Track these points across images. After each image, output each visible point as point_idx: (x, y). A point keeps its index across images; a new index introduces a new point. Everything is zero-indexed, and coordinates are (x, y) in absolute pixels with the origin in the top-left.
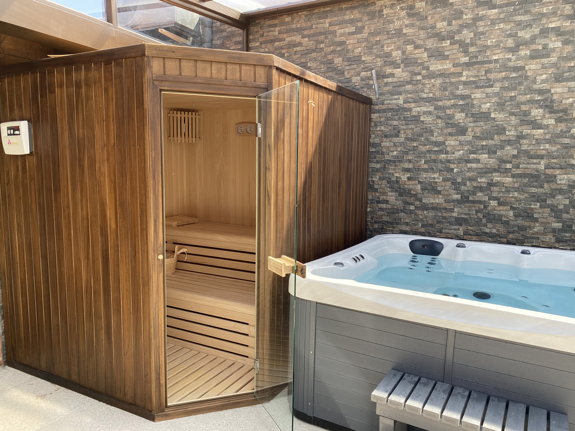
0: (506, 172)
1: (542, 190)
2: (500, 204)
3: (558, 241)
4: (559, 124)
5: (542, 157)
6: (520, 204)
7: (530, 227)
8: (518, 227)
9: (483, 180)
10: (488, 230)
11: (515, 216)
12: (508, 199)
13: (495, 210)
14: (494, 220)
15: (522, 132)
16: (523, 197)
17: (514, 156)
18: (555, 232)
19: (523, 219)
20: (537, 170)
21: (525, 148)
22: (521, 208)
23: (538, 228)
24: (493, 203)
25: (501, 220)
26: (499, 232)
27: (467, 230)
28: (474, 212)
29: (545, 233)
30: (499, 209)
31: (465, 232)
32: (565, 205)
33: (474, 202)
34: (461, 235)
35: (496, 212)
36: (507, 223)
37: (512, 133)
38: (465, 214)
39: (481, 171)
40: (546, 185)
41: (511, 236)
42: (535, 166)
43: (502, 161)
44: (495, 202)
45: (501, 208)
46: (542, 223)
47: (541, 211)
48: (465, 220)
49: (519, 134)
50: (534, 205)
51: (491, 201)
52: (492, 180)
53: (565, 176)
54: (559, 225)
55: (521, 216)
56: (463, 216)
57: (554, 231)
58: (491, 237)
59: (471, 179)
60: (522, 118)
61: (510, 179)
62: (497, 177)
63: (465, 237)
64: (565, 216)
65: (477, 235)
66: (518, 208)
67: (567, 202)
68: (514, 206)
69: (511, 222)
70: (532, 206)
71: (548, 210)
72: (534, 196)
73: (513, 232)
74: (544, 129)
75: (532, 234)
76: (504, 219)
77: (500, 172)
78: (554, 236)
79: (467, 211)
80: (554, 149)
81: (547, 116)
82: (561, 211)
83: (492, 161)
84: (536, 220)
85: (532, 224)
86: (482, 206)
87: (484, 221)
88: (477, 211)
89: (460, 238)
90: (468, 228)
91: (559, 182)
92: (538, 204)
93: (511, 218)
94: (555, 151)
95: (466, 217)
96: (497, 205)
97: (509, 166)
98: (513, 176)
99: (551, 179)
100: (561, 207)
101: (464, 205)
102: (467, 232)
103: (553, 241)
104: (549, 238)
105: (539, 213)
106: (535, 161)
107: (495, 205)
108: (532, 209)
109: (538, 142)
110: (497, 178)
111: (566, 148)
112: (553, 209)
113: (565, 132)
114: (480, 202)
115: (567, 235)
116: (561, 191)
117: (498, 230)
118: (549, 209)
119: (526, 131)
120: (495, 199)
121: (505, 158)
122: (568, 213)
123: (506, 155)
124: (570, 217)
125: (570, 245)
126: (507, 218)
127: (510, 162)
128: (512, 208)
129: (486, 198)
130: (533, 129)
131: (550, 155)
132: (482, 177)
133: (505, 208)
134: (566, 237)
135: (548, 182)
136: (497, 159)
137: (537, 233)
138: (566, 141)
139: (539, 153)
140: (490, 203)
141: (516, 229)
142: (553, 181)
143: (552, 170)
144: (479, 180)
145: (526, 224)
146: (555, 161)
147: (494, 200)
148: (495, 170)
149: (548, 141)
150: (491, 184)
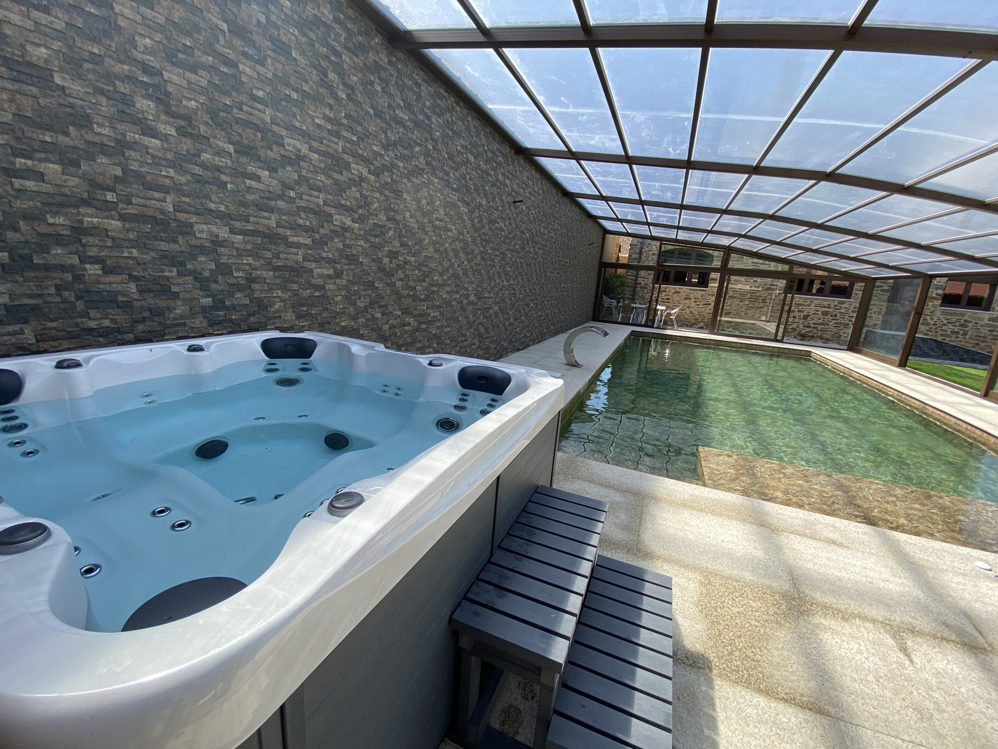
0: (108, 209)
1: (175, 247)
2: (107, 271)
3: (212, 324)
4: (184, 140)
5: (166, 190)
6: (144, 270)
7: (169, 309)
8: (150, 310)
9: (61, 220)
10: (93, 324)
11: (141, 291)
12: (121, 261)
13: (99, 283)
14: (102, 301)
15: (124, 135)
16: (149, 258)
17: (117, 179)
18: (205, 312)
19: (156, 296)
20: (162, 212)
21: (134, 166)
22: (148, 276)
23: (180, 309)
24: (93, 270)
25: (116, 301)
26: (116, 323)
27: (43, 329)
28: (53, 290)
29: (192, 316)
30: (107, 280)
31: (40, 335)
32: (211, 270)
33: (47, 268)
34: (30, 344)
35: (101, 286)
36: (127, 306)
37: (106, 131)
38: (31, 296)
39: (50, 200)
40: (180, 239)
41: (140, 327)
42: (158, 204)
43: (94, 184)
44: (96, 266)
45: (111, 278)
46: (185, 300)
47: (180, 280)
48: (33, 309)
49: (119, 137)
50: (169, 271)
51: (88, 266)
52: (81, 222)
53: (205, 226)
54: (207, 301)
55: (152, 291)
56: (26, 301)
57: (204, 310)
58: (101, 336)
59: (28, 217)
60: (121, 106)
61: (118, 223)
62: (91, 216)
63: (43, 345)
64: (214, 286)
65: (71, 337)
66: (144, 277)
67: (213, 267)
68: (136, 273)
69: (135, 302)
70: (166, 274)
71: (189, 279)
72: (165, 257)
73: (144, 320)
74: (160, 140)
75: (175, 319)
76: (120, 298)
77: (95, 207)
78: (205, 317)
79: (34, 288)
80: (183, 179)
81: (163, 117)
82: (207, 280)
83: (73, 181)
84: (176, 296)
85: (171, 303)
86: (69, 277)
87: (80, 305)
88: (58, 288)
89: (29, 350)
90: (44, 325)
91: (198, 235)
92: (175, 269)
93: (136, 297)
94: (185, 184)
95: (32, 302)
96: (100, 272)
97: (110, 197)
98: (123, 218)
99: (186, 229)
100: (206, 274)
101: (23, 277)
102: (43, 334)
103: (205, 325)
104: (199, 322)
105: (179, 284)
106: (157, 195)
107: (97, 272)
108: (167, 278)
109: (157, 162)
110: (91, 219)
111: (199, 181)
112: (197, 276)
113: (194, 155)
114: (63, 268)
115: (221, 313)
116: (203, 250)
117: (114, 321)
118: (191, 278)
119: (133, 135)
120: (95, 260)
121: (100, 180)
122: (216, 282)
123: (100, 174)
124: (220, 288)
125: (225, 328)
126: (127, 296)
127: (112, 190)
128: (132, 278)
129: (75, 260)
130: (144, 134)
131: (176, 188)
132: (55, 214)
133: (119, 278)
134: (219, 316)
135: (183, 233)
136: (82, 178)
137: (182, 317)
138: (198, 170)
139: (161, 181)
140: (85, 270)
141: (146, 314)
142: (189, 233)
143: (185, 215)
144: (51, 221)
145: (162, 304)
146: (187, 200)
147: (91, 263)
148: (84, 202)
149: (171, 164)
150: (79, 231)
